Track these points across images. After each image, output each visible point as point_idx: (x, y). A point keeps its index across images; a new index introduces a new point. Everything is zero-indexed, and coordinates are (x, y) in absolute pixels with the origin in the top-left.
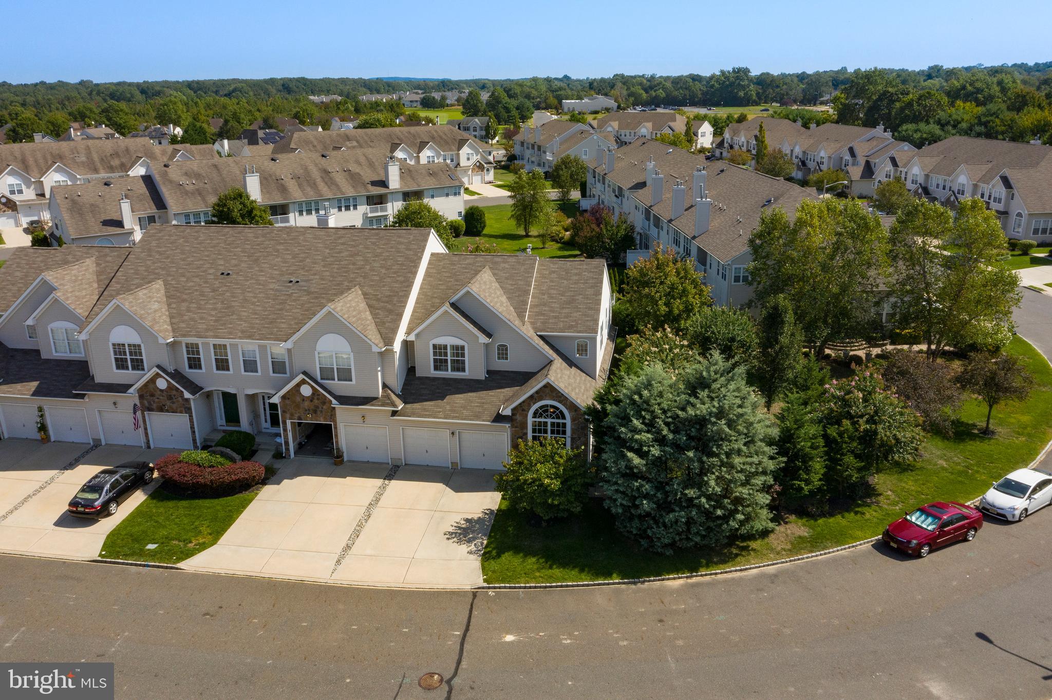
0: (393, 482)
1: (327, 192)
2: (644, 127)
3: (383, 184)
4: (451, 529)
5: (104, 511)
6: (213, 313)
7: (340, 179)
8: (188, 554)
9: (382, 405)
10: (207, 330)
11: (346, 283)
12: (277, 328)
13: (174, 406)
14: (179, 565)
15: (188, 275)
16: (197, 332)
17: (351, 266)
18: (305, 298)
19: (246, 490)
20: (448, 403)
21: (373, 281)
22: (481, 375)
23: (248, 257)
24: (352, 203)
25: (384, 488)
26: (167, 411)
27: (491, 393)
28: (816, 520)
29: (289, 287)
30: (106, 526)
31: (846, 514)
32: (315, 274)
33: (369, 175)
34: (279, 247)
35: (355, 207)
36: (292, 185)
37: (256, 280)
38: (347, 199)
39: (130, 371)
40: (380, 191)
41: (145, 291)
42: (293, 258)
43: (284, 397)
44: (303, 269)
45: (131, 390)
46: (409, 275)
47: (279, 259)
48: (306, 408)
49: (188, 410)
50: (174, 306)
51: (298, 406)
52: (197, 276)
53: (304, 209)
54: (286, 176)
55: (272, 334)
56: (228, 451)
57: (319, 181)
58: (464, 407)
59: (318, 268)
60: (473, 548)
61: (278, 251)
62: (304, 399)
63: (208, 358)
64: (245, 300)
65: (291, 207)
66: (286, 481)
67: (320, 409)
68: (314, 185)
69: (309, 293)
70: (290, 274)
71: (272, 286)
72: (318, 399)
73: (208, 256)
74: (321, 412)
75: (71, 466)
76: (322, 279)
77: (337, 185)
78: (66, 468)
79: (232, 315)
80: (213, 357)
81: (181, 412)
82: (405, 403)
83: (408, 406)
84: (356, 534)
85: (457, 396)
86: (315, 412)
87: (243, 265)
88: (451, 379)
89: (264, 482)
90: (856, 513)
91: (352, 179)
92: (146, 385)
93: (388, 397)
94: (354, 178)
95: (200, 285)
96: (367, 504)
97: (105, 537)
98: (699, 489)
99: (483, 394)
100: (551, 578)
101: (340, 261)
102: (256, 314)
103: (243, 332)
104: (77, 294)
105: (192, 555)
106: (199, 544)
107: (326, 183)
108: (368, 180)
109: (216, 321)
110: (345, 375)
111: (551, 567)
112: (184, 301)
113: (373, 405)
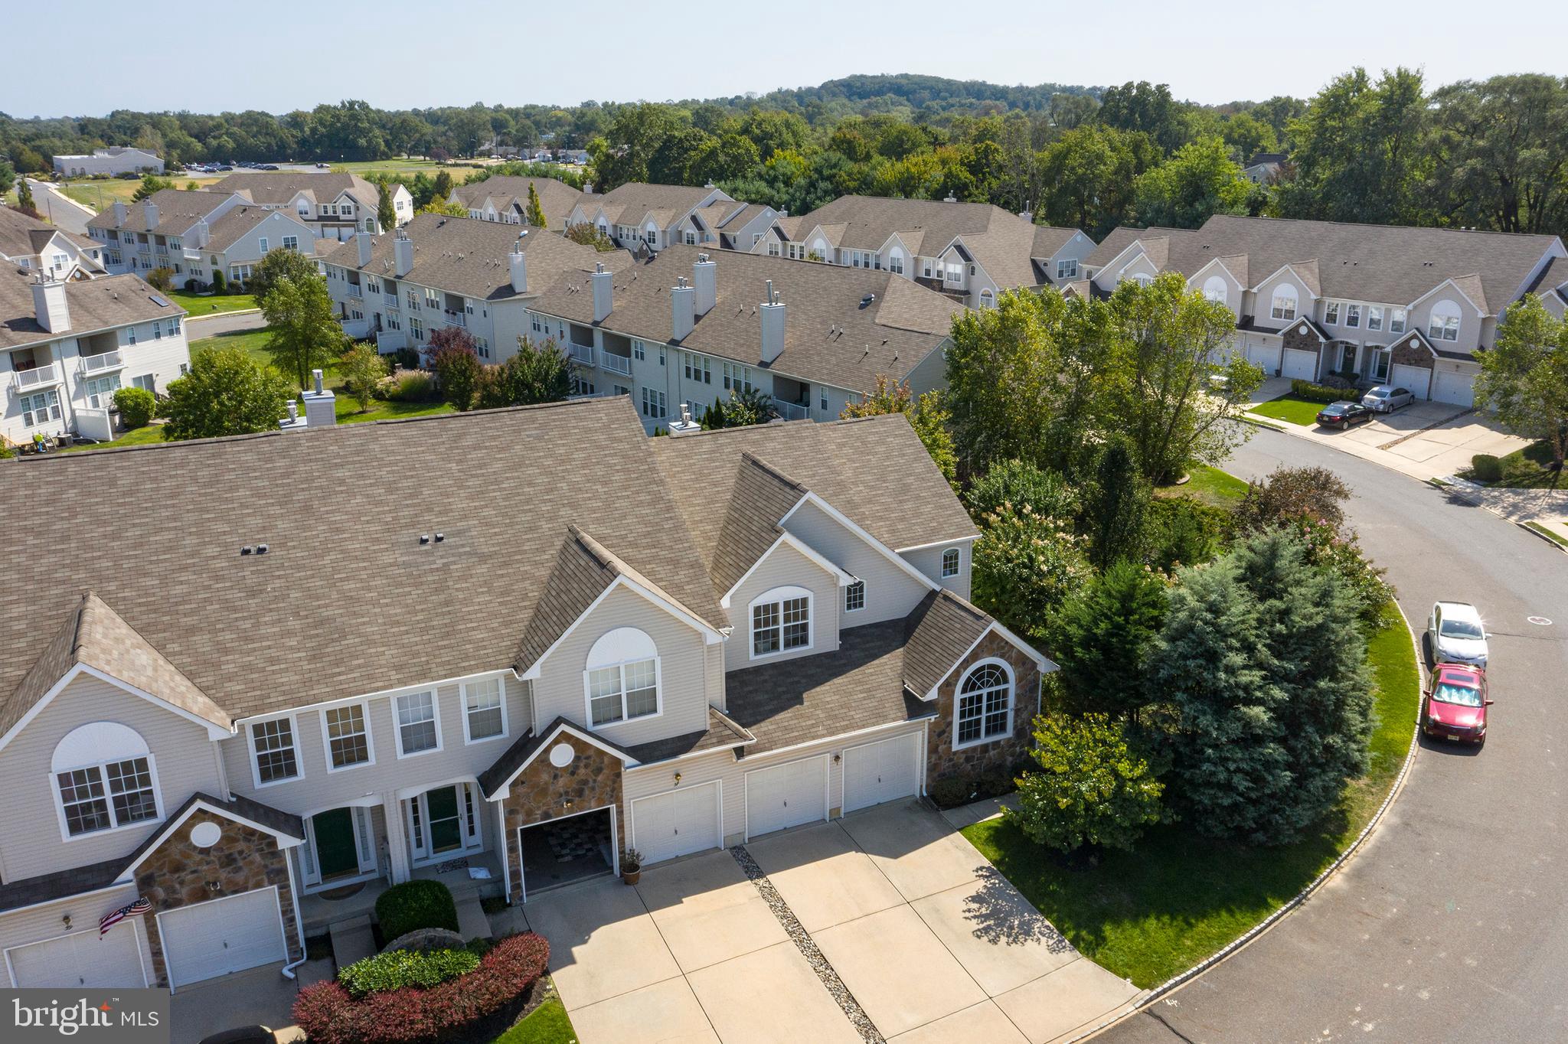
0: (770, 877)
2: (302, 196)
3: (39, 325)
4: (975, 925)
6: (292, 642)
10: (308, 683)
11: (545, 524)
12: (470, 642)
13: (240, 878)
15: (155, 569)
16: (284, 693)
17: (528, 490)
18: (482, 569)
19: (525, 1000)
21: (593, 510)
22: (834, 643)
23: (281, 504)
25: (771, 894)
26: (221, 893)
27: (868, 669)
29: (428, 553)
32: (465, 518)
34: (340, 473)
37: (342, 552)
39: (114, 828)
40: (38, 339)
41: (99, 629)
42: (389, 491)
43: (514, 783)
44: (429, 510)
45: (122, 875)
47: (360, 499)
48: (562, 790)
49: (278, 876)
51: (543, 793)
52: (184, 568)
55: (467, 658)
56: (441, 932)
58: (847, 706)
59: (459, 503)
60: (1045, 940)
61: (342, 482)
62: (556, 773)
64: (349, 599)
67: (591, 784)
70: (410, 525)
71: (387, 558)
72: (586, 766)
73: (174, 519)
74: (593, 789)
76: (488, 525)
79: (345, 637)
80: (327, 740)
81: (259, 885)
82: (750, 726)
83: (754, 730)
84: (844, 996)
85: (818, 689)
86: (580, 793)
87: (280, 524)
88: (786, 663)
93: (724, 724)
95: (209, 587)
96: (786, 936)
99: (856, 674)
102: (397, 623)
103: (398, 668)
108: (1, 320)
109: (313, 658)
110: (644, 703)
112: (192, 630)
113: (703, 747)
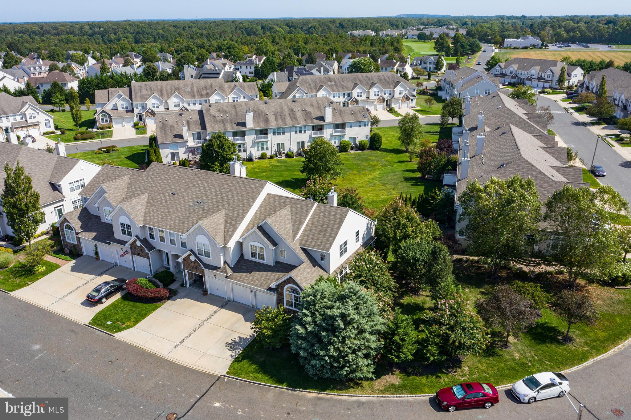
0: (222, 309)
1: (290, 123)
2: (534, 69)
3: (322, 119)
4: (230, 342)
5: (99, 301)
6: (162, 214)
7: (299, 115)
8: (120, 330)
9: (222, 272)
10: (157, 222)
11: (220, 207)
12: (184, 226)
13: (142, 254)
14: (114, 335)
15: (159, 192)
16: (153, 223)
17: (226, 198)
19: (160, 301)
20: (252, 276)
21: (231, 207)
22: (271, 263)
23: (185, 186)
24: (303, 130)
25: (216, 312)
27: (273, 274)
28: (408, 376)
29: (196, 205)
30: (99, 308)
31: (430, 376)
32: (209, 200)
33: (316, 113)
35: (305, 131)
36: (272, 119)
37: (184, 199)
38: (301, 127)
39: (127, 236)
40: (320, 123)
41: (136, 200)
42: (204, 189)
43: (184, 259)
44: (205, 196)
45: (126, 245)
46: (249, 207)
47: (197, 189)
48: (193, 266)
49: (148, 257)
50: (148, 207)
51: (189, 265)
52: (162, 193)
53: (276, 132)
54: (270, 113)
55: (181, 229)
56: (157, 281)
57: (287, 116)
58: (258, 279)
59: (212, 196)
60: (234, 354)
61: (198, 184)
62: (191, 262)
63: (157, 234)
64: (176, 209)
65: (269, 131)
66: (178, 299)
67: (198, 268)
68: (284, 119)
69: (203, 209)
70: (199, 198)
71: (189, 203)
72: (197, 264)
73: (169, 183)
74: (198, 270)
75: (100, 274)
76: (211, 203)
77: (296, 119)
78: (99, 275)
80: (159, 235)
81: (146, 258)
82: (233, 272)
83: (234, 274)
84: (190, 335)
86: (196, 269)
87: (182, 190)
88: (258, 263)
89: (169, 299)
90: (437, 377)
91: (306, 115)
92: (133, 243)
93: (225, 268)
94: (307, 114)
95: (162, 198)
96: (203, 320)
97: (95, 314)
98: (327, 352)
99: (269, 273)
100: (256, 378)
101: (222, 194)
102: (178, 217)
103: (170, 226)
104: (115, 195)
105: (122, 330)
106: (127, 326)
107: (291, 118)
108: (314, 116)
110: (208, 254)
111: (259, 373)
112: (153, 205)
113: (219, 271)
